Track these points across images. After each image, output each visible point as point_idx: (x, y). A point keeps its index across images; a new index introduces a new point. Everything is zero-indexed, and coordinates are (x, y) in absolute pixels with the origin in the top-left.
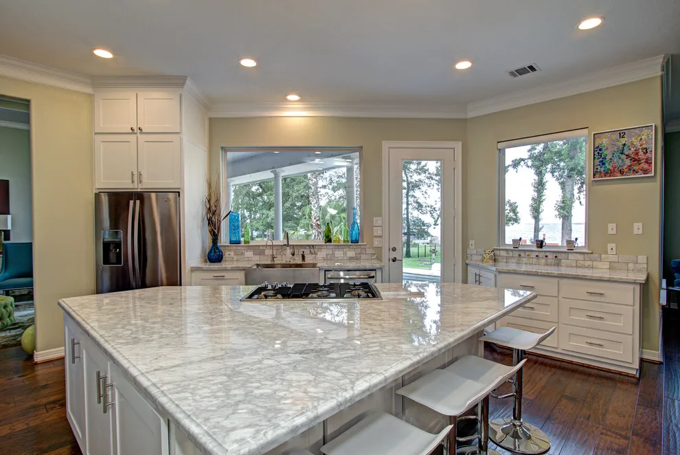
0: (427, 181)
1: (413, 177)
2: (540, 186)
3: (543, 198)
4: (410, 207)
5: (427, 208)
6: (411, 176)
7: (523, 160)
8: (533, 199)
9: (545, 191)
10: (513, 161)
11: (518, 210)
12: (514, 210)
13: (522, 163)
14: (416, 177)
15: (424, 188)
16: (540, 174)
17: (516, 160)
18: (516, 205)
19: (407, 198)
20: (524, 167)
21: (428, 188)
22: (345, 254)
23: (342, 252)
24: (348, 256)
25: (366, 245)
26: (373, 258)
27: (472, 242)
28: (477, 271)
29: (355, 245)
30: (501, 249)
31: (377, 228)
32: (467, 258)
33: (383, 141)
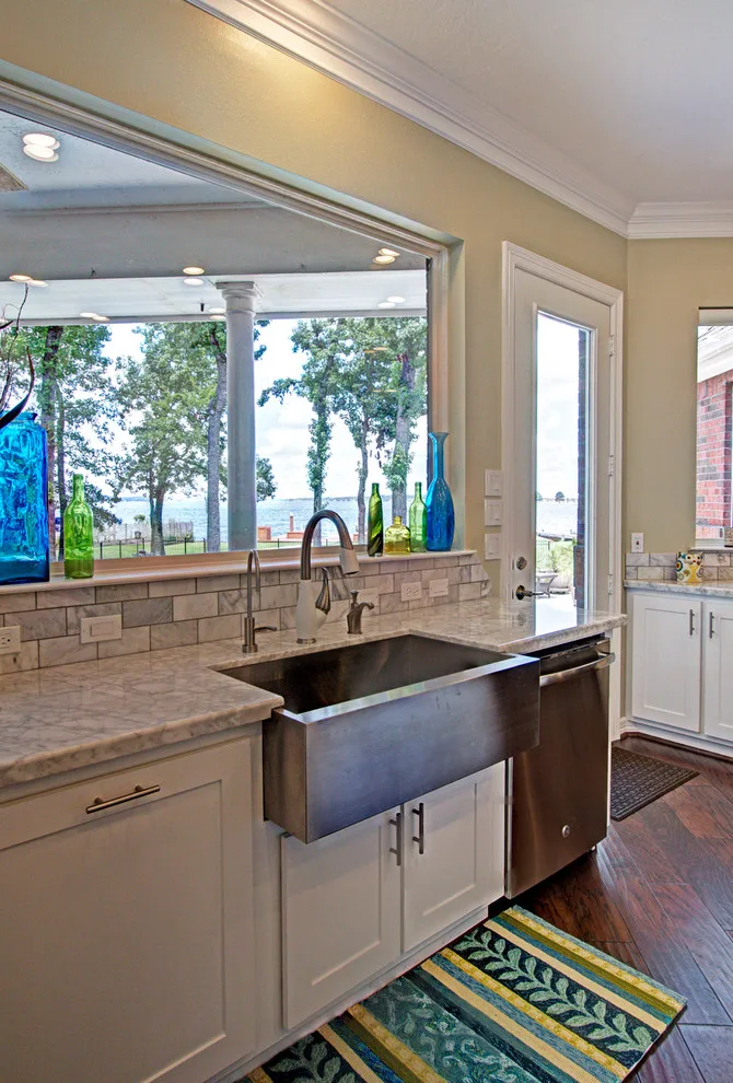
0: (107, 404)
1: (75, 393)
2: (322, 432)
3: (327, 453)
4: (67, 459)
5: (109, 462)
6: (69, 392)
7: (293, 383)
8: (310, 453)
9: (329, 442)
10: (275, 383)
11: (273, 472)
12: (266, 474)
13: (292, 387)
14: (80, 394)
15: (101, 419)
16: (321, 409)
17: (280, 381)
18: (268, 464)
19: (60, 439)
20: (294, 394)
21: (108, 420)
22: (426, 588)
23: (418, 584)
24: (432, 595)
25: (470, 555)
26: (485, 593)
27: (637, 536)
28: (694, 604)
29: (447, 557)
30: (705, 552)
31: (494, 501)
32: (625, 574)
33: (504, 243)
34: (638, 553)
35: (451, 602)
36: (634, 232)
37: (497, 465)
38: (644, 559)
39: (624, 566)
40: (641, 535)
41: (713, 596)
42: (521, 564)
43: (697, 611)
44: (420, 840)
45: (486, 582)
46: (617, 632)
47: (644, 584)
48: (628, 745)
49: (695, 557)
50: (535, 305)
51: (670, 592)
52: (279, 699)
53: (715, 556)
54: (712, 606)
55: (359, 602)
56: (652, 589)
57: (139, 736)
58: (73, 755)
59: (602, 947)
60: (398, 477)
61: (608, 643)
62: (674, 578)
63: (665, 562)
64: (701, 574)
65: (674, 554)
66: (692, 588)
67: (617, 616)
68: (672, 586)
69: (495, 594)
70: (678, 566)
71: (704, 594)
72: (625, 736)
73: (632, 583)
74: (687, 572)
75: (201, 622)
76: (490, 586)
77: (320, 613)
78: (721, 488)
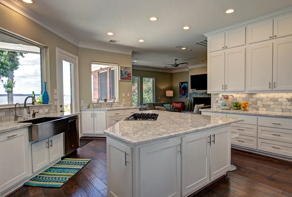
22: (44, 111)
23: (43, 110)
24: (45, 112)
25: (52, 105)
26: (55, 111)
27: (82, 101)
28: (92, 112)
29: (48, 105)
30: (94, 103)
31: (55, 95)
32: (80, 108)
33: (56, 48)
34: (83, 104)
35: (49, 113)
36: (80, 46)
37: (56, 88)
38: (83, 105)
39: (80, 106)
40: (83, 101)
41: (95, 110)
42: (61, 106)
43: (93, 113)
44: (52, 145)
45: (55, 109)
46: (79, 115)
47: (83, 109)
48: (82, 139)
49: (92, 104)
50: (62, 59)
51: (88, 110)
52: (31, 123)
53: (95, 104)
54: (95, 112)
55: (35, 112)
56: (85, 110)
57: (13, 128)
58: (5, 130)
59: (80, 158)
60: (10, 89)
61: (78, 117)
62: (89, 108)
63: (87, 105)
64: (93, 107)
65: (88, 104)
66: (92, 109)
67: (79, 112)
68: (89, 109)
69: (57, 112)
70: (89, 106)
71: (94, 110)
72: (81, 137)
73: (81, 109)
74: (91, 107)
75: (2, 117)
76: (56, 110)
77: (28, 114)
78: (98, 92)
